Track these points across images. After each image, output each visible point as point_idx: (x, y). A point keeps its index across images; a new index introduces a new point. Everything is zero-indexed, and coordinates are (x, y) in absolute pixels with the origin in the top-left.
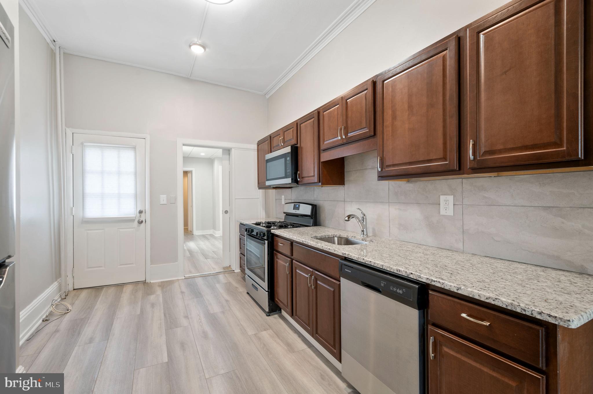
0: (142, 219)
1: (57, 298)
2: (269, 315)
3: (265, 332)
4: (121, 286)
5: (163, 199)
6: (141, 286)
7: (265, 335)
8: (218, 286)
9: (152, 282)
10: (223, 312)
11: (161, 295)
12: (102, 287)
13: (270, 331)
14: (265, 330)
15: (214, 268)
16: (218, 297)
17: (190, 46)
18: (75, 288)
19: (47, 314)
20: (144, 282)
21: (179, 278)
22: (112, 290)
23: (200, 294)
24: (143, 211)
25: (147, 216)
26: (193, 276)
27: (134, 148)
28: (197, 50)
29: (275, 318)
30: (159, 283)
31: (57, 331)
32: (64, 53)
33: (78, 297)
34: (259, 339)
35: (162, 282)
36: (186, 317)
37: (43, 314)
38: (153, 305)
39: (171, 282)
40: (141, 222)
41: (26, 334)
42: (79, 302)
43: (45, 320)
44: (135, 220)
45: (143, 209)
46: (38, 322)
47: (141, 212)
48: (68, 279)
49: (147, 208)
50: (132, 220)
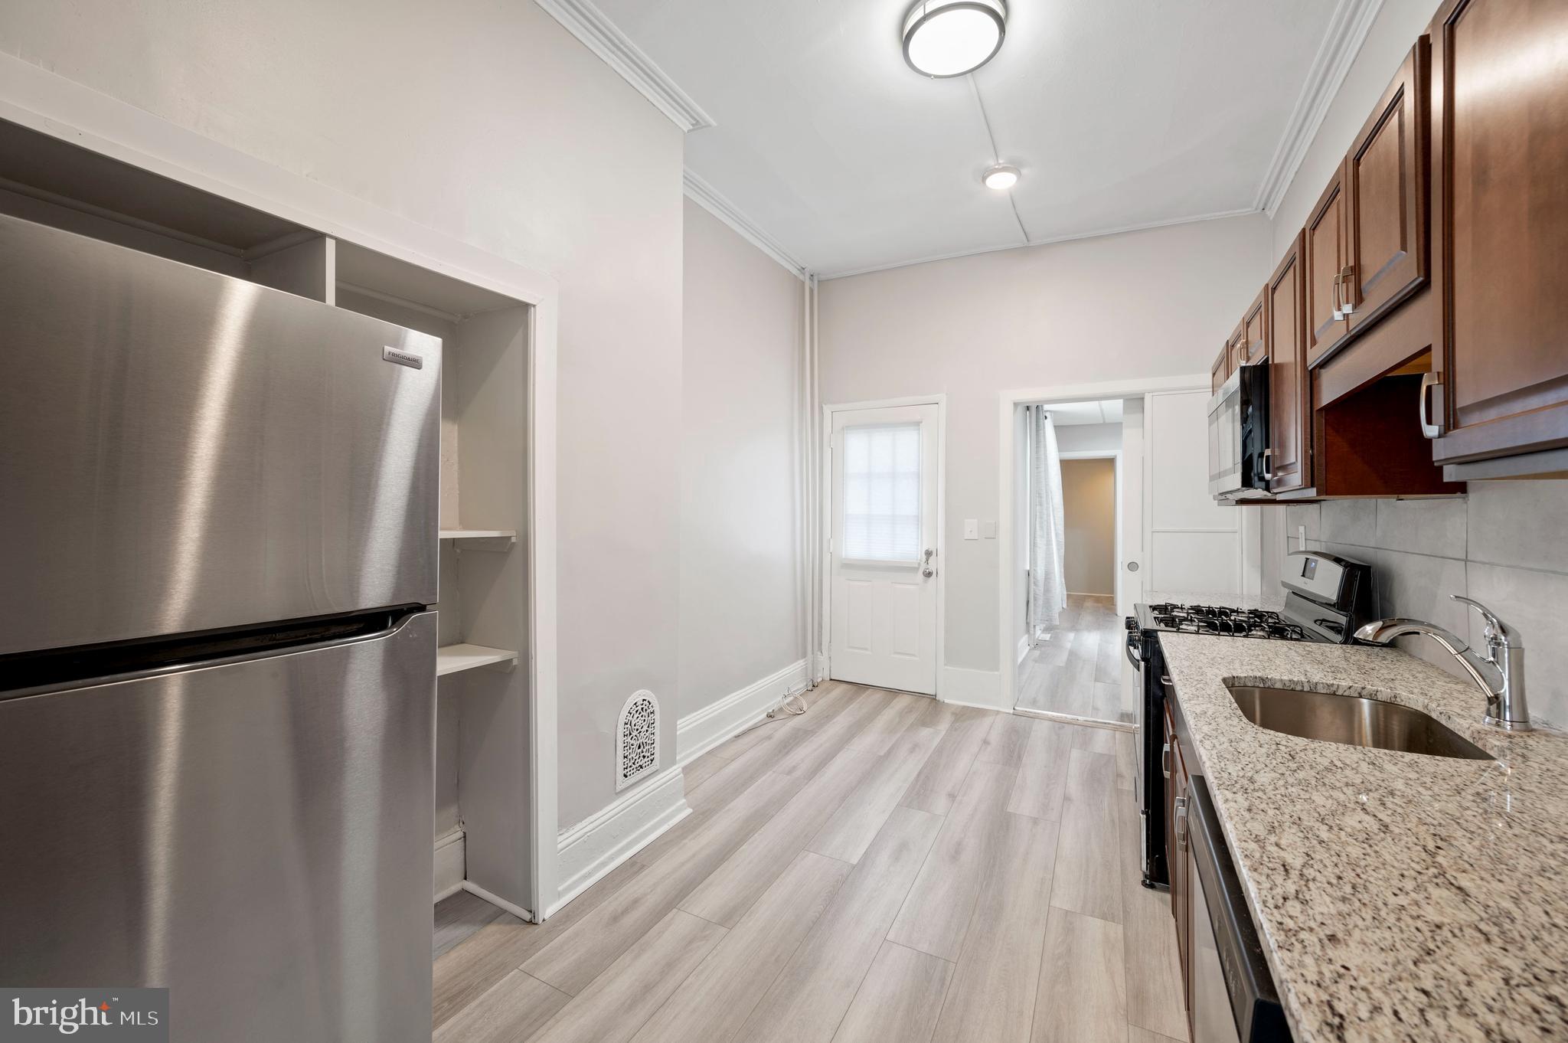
0: (932, 567)
1: (800, 686)
2: (1152, 886)
3: (1098, 923)
4: (895, 693)
5: (971, 528)
6: (925, 702)
7: (1094, 928)
8: (1075, 754)
9: (946, 701)
10: (1035, 821)
11: (944, 733)
12: (867, 686)
13: (1116, 930)
14: (1104, 917)
15: (1095, 709)
16: (1054, 781)
17: (984, 179)
18: (833, 678)
19: (776, 707)
20: (933, 698)
21: (1001, 710)
22: (878, 696)
23: (1020, 758)
24: (932, 552)
25: (938, 564)
26: (1035, 713)
27: (917, 424)
28: (1002, 183)
29: (1163, 901)
30: (958, 706)
31: (769, 737)
32: (819, 281)
33: (828, 693)
34: (1069, 930)
35: (964, 707)
36: (952, 796)
37: (772, 704)
38: (914, 748)
39: (980, 713)
40: (929, 575)
41: (737, 727)
42: (823, 702)
43: (770, 716)
44: (918, 569)
45: (932, 548)
46: (759, 714)
47: (929, 554)
48: (823, 659)
49: (941, 545)
50: (913, 570)
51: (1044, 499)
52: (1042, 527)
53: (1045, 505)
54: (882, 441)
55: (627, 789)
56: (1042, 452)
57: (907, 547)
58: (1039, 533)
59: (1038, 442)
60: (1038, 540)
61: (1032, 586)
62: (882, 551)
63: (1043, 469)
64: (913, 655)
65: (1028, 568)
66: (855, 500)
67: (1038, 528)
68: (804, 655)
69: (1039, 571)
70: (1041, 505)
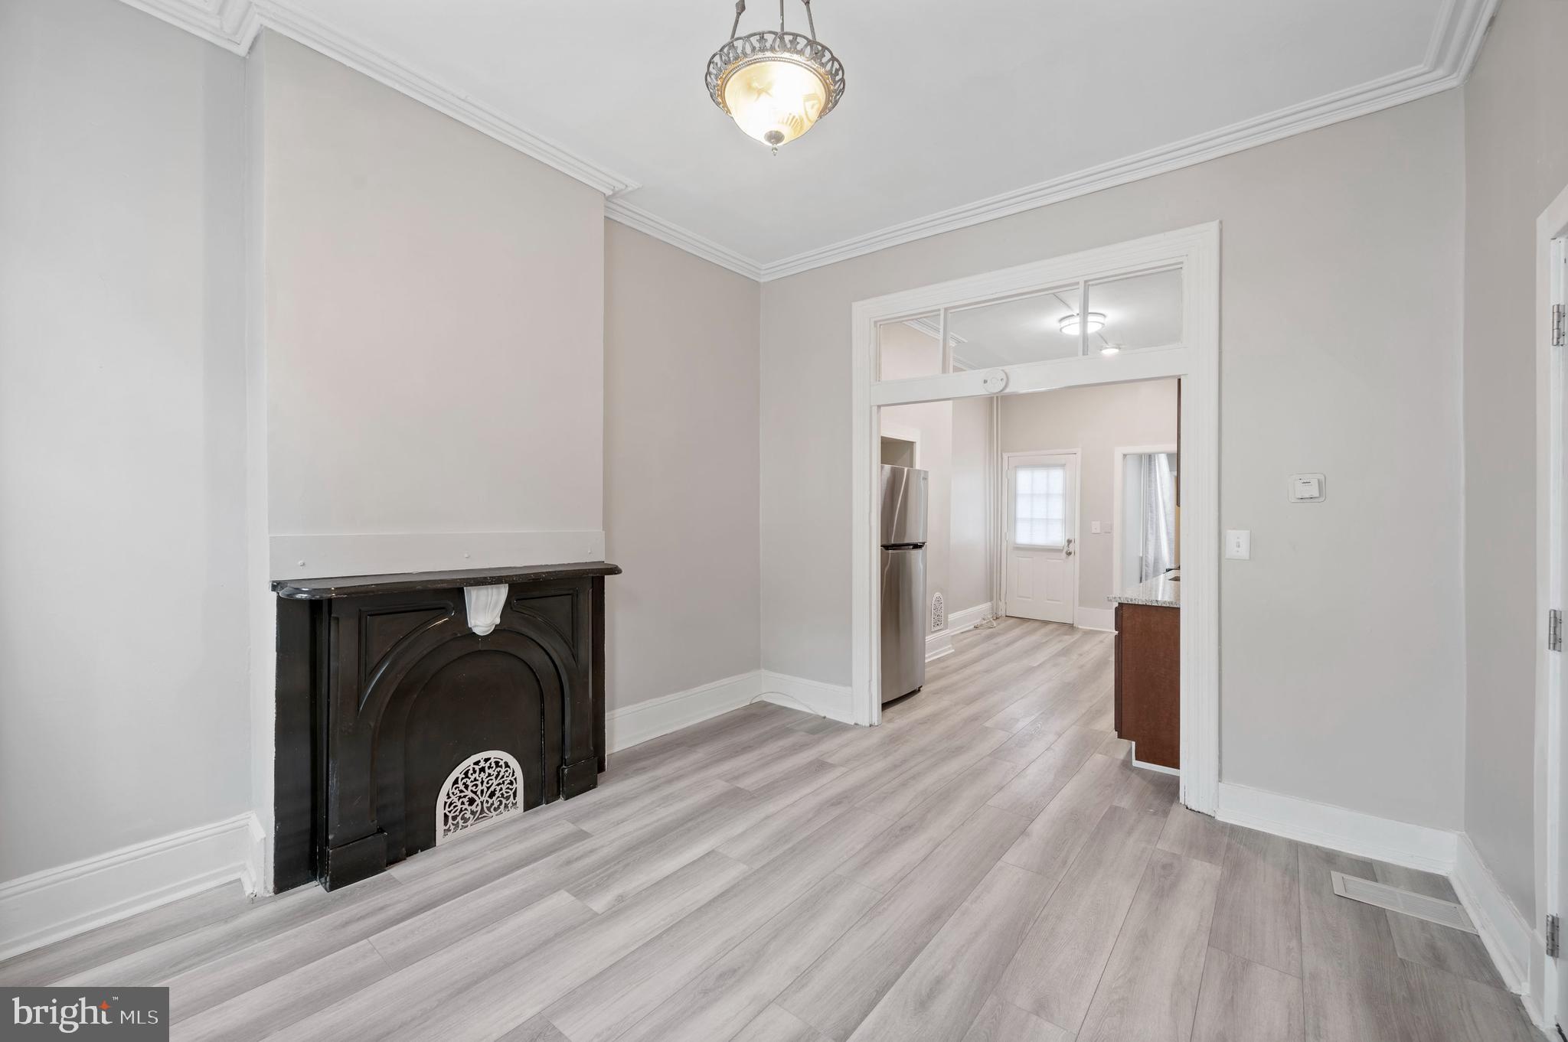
0: (1071, 550)
1: (990, 615)
4: (1046, 622)
5: (1096, 527)
6: (1065, 627)
9: (1080, 627)
18: (1007, 613)
19: (979, 624)
20: (1071, 625)
22: (1035, 624)
24: (1071, 540)
25: (1075, 547)
27: (1063, 466)
37: (977, 622)
38: (1060, 642)
40: (1069, 554)
41: (961, 628)
42: (1002, 626)
43: (976, 627)
44: (1062, 550)
45: (1071, 538)
46: (970, 625)
47: (1069, 542)
48: (1002, 604)
49: (1077, 537)
50: (1060, 551)
51: (1154, 508)
52: (1152, 528)
53: (1155, 512)
54: (1040, 475)
55: (935, 631)
56: (1153, 476)
57: (1056, 537)
58: (1150, 531)
59: (1150, 469)
60: (1150, 536)
61: (1144, 567)
62: (1040, 539)
63: (1153, 488)
64: (1059, 601)
65: (1141, 555)
66: (1023, 509)
67: (1149, 529)
68: (991, 599)
69: (1150, 557)
70: (1151, 512)
